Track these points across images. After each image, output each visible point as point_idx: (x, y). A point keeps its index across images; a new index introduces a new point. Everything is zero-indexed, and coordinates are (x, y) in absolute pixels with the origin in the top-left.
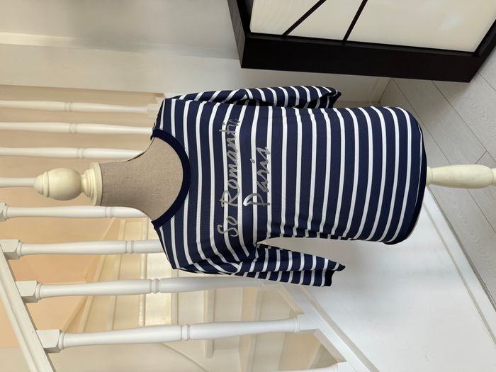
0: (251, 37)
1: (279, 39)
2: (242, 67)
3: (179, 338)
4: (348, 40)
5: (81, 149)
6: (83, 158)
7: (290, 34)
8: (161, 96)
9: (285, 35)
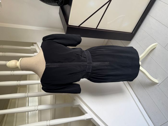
0: (69, 26)
1: (77, 27)
3: (46, 125)
4: (97, 28)
7: (81, 26)
8: (36, 43)
9: (79, 26)
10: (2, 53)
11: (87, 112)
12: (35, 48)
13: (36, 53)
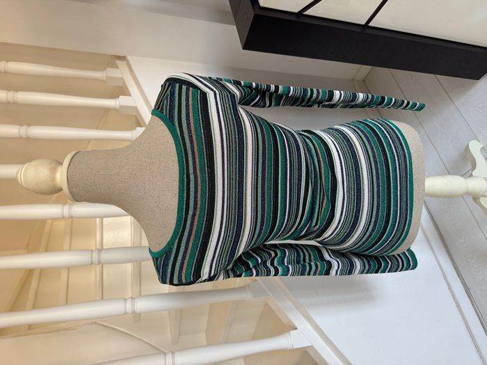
0: (259, 12)
1: (293, 18)
2: (244, 49)
5: (24, 127)
6: (28, 138)
7: (307, 13)
8: (123, 58)
9: (300, 14)
10: (6, 91)
11: (297, 326)
12: (120, 76)
13: (125, 95)
